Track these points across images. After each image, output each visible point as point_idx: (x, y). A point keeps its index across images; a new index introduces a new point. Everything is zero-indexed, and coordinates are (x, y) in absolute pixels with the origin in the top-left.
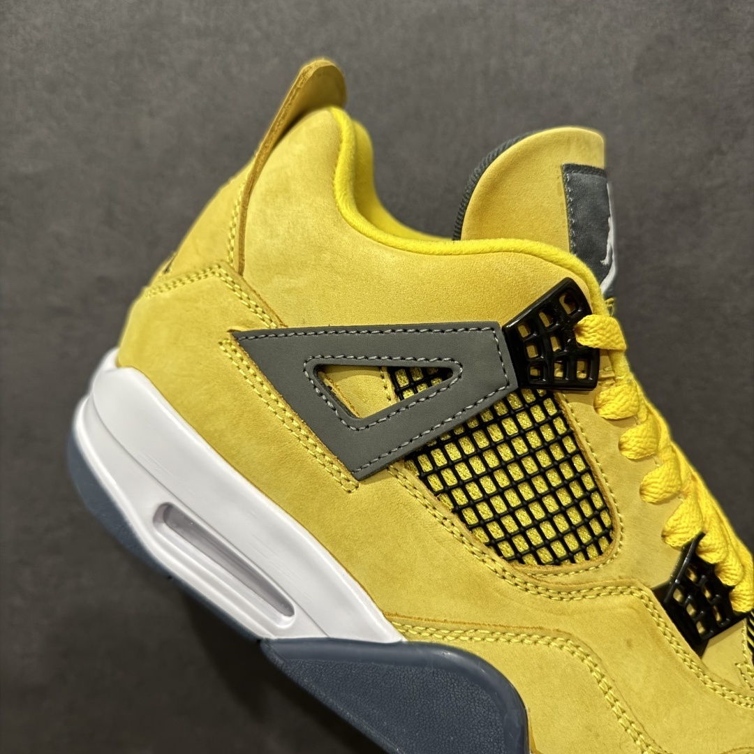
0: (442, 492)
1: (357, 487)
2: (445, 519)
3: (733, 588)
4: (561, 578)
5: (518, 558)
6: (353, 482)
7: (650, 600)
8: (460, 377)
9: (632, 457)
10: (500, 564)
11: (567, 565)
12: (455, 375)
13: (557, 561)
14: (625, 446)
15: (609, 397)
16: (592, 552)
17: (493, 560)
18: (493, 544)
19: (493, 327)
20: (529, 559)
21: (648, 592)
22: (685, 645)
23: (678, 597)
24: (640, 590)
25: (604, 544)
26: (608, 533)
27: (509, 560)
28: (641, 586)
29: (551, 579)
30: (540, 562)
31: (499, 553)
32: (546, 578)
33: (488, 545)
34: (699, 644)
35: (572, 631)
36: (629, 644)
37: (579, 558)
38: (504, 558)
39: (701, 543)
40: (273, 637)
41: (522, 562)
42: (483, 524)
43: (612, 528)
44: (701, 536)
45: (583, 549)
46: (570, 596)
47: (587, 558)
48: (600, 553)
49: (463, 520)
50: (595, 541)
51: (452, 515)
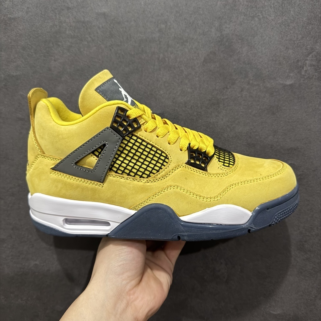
0: (122, 173)
1: (103, 185)
2: (127, 178)
3: (206, 151)
4: (162, 174)
5: (149, 176)
6: (102, 184)
7: (186, 166)
8: (108, 144)
9: (162, 137)
10: (145, 180)
11: (161, 170)
12: (106, 144)
13: (158, 171)
14: (158, 135)
15: (147, 127)
16: (165, 164)
17: (144, 180)
18: (141, 177)
19: (108, 128)
20: (151, 175)
21: (184, 165)
22: (201, 171)
23: (192, 161)
24: (182, 165)
25: (167, 160)
26: (166, 157)
27: (147, 178)
28: (182, 164)
29: (159, 176)
30: (154, 174)
31: (144, 178)
32: (158, 176)
33: (140, 178)
34: (204, 169)
35: (171, 184)
36: (186, 178)
37: (163, 167)
38: (145, 178)
39: (191, 146)
40: (109, 232)
41: (150, 176)
42: (136, 174)
43: (167, 156)
44: (190, 144)
45: (162, 164)
46: (166, 177)
47: (165, 166)
48: (167, 163)
49: (131, 176)
50: (164, 161)
51: (128, 176)
